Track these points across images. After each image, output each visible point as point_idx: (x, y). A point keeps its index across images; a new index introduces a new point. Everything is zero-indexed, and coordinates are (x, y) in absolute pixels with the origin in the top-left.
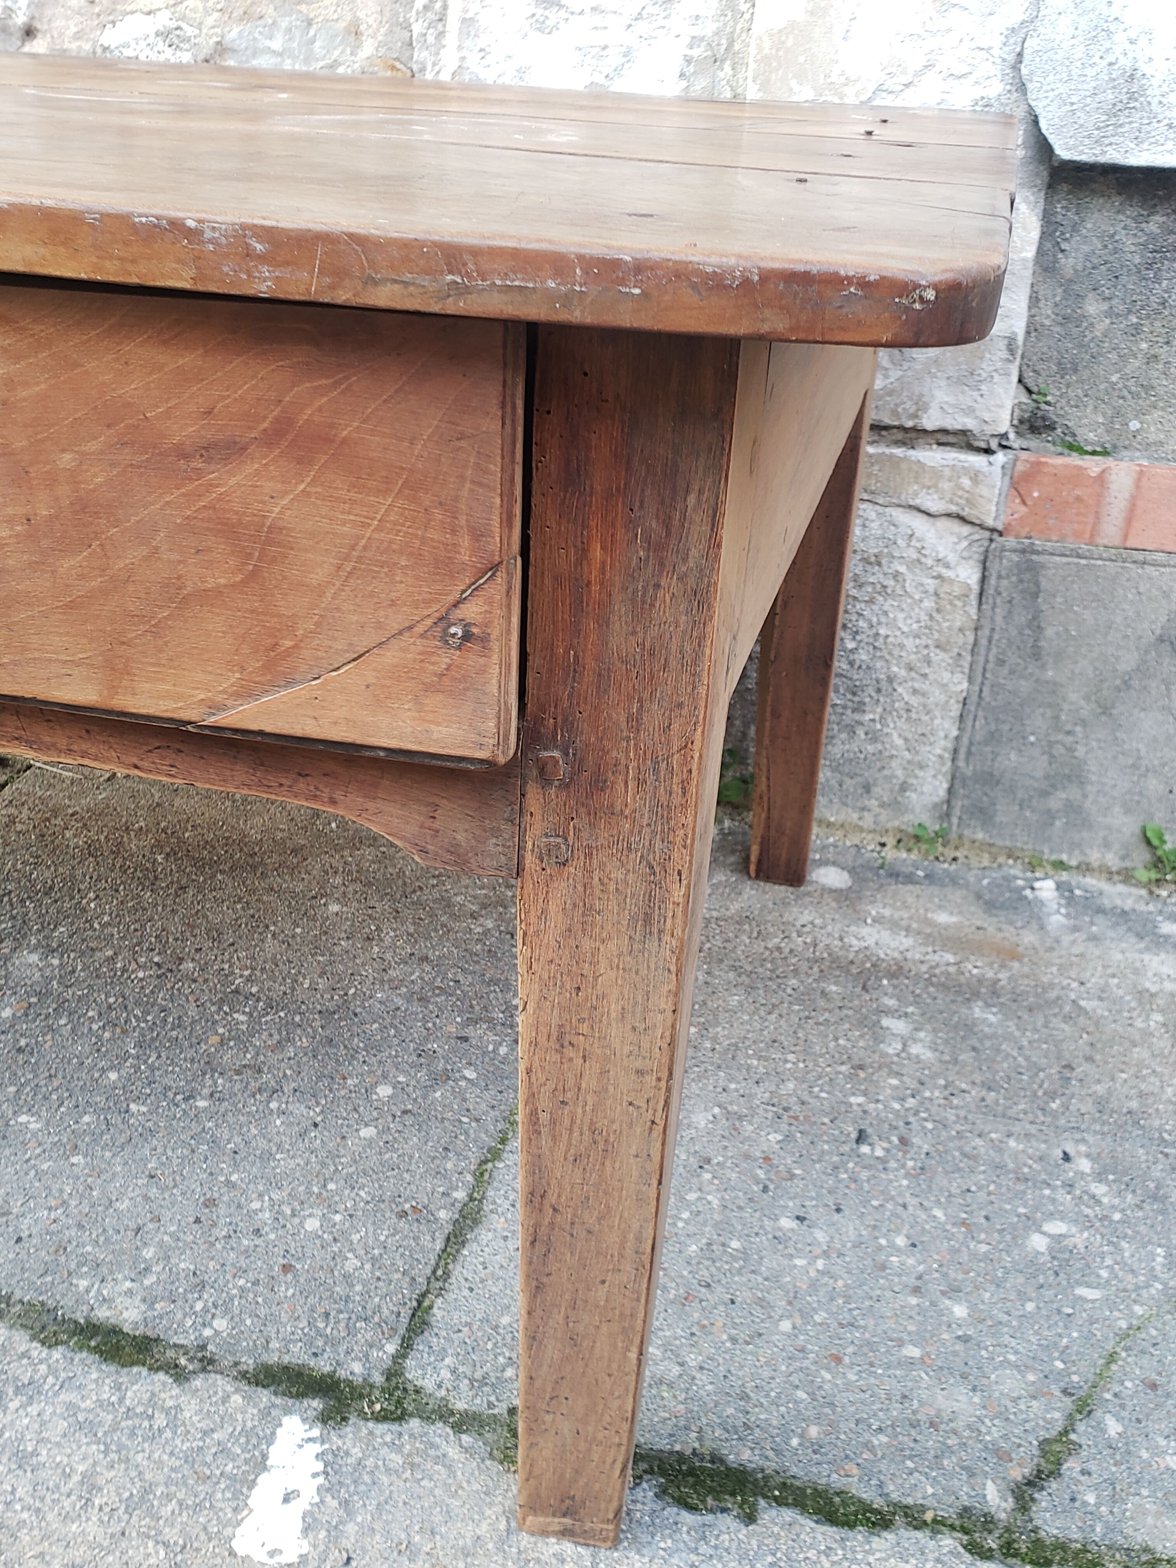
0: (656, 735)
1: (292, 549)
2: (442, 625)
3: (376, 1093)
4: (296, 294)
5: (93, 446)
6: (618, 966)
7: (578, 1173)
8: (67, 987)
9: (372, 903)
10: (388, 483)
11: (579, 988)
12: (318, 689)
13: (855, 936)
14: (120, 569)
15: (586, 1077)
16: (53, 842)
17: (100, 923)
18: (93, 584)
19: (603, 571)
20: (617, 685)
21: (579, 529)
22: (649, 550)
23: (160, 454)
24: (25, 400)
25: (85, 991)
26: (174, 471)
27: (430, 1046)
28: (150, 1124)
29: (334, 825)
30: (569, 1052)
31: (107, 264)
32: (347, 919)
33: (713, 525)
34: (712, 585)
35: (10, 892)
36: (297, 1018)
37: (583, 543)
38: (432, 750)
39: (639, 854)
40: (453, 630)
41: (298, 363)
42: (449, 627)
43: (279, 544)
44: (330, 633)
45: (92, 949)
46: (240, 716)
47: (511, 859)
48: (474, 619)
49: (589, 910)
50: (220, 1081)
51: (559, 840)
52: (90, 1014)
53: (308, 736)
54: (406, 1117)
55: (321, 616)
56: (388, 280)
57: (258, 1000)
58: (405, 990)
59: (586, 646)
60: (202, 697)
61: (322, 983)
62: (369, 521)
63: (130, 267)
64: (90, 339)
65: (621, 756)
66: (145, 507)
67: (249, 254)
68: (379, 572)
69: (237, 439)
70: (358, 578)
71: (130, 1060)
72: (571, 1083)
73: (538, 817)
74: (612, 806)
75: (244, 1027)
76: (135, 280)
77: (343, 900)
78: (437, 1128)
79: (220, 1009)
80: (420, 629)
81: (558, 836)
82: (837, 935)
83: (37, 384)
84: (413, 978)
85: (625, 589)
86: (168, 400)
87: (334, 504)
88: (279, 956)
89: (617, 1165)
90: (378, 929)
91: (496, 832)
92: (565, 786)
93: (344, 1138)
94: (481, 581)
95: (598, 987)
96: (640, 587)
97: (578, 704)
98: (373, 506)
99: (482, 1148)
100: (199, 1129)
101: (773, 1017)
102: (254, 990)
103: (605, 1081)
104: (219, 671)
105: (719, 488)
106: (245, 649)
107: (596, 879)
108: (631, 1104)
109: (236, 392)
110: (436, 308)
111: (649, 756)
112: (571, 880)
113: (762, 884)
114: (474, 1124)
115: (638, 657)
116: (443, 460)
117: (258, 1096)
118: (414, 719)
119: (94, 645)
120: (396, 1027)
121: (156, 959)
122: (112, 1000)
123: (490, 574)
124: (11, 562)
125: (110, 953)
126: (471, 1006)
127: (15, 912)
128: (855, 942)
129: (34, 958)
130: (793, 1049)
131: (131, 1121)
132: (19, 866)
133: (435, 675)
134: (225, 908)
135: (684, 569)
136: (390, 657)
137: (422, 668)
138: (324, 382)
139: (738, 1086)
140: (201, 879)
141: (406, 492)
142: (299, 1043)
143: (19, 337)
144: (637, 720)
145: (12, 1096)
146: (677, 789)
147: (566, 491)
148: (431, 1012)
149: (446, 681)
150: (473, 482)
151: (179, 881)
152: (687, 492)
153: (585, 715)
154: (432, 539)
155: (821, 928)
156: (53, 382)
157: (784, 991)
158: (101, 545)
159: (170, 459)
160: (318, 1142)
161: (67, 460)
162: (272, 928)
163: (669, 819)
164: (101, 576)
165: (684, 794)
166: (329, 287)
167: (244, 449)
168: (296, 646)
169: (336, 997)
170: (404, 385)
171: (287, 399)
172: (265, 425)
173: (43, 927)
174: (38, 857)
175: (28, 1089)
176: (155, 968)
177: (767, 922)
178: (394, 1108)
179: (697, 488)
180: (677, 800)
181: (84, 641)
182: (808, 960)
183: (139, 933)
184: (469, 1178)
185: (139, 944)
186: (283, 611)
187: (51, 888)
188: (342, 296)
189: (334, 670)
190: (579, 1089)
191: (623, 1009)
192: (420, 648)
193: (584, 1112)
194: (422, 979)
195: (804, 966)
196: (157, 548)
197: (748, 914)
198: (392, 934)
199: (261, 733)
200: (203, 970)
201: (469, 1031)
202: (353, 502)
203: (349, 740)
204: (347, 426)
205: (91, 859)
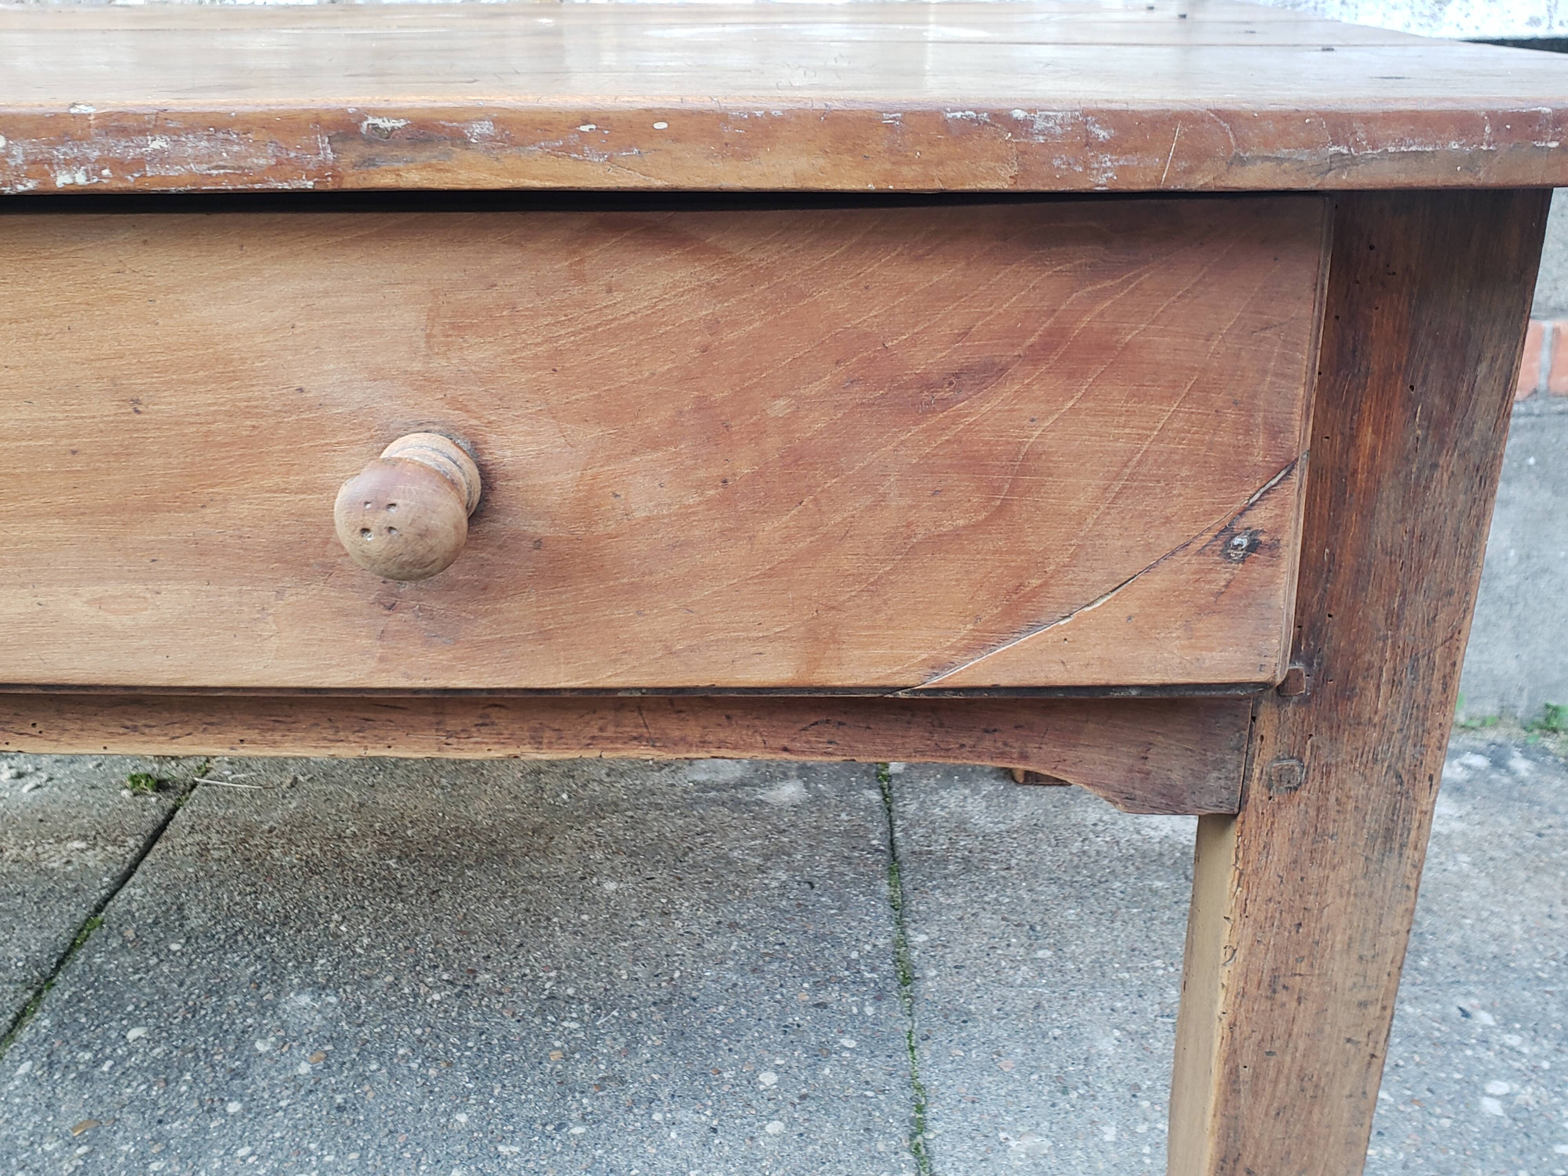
0: (1419, 629)
1: (1051, 475)
2: (1224, 537)
3: (760, 1082)
4: (1141, 182)
5: (816, 388)
6: (1349, 892)
7: (1280, 1127)
8: (359, 1025)
9: (649, 874)
10: (1174, 387)
11: (1300, 924)
12: (1069, 629)
13: (1149, 827)
14: (835, 525)
15: (1298, 1022)
16: (262, 864)
17: (361, 947)
18: (801, 545)
19: (1373, 457)
20: (1378, 580)
21: (1349, 413)
22: (1428, 428)
23: (899, 387)
24: (732, 343)
25: (384, 1027)
26: (913, 405)
27: (790, 1020)
28: (531, 1165)
29: (565, 796)
30: (1282, 996)
31: (905, 170)
32: (630, 895)
33: (1505, 394)
34: (1497, 457)
35: (241, 929)
36: (634, 1015)
37: (1352, 429)
38: (1201, 680)
39: (1386, 764)
40: (1237, 541)
41: (1080, 265)
42: (1232, 538)
43: (1036, 472)
44: (1088, 564)
45: (368, 978)
46: (971, 672)
47: (1234, 792)
48: (1262, 525)
49: (1320, 835)
50: (585, 1101)
51: (1294, 762)
52: (401, 1051)
53: (1052, 684)
54: (806, 1103)
55: (1079, 545)
56: (1258, 157)
57: (581, 1002)
58: (732, 963)
59: (1344, 541)
60: (925, 656)
61: (641, 972)
62: (1148, 432)
63: (934, 172)
64: (823, 264)
65: (1376, 660)
66: (874, 450)
67: (1089, 142)
68: (1154, 488)
69: (997, 360)
70: (1127, 498)
71: (473, 1096)
72: (1281, 1029)
73: (1269, 740)
74: (1359, 715)
75: (581, 1035)
76: (938, 185)
77: (615, 875)
78: (845, 1108)
79: (544, 1019)
80: (1197, 545)
81: (1292, 758)
82: (1131, 829)
83: (750, 323)
84: (733, 948)
85: (1396, 473)
86: (914, 325)
87: (1107, 419)
88: (579, 950)
89: (1326, 1110)
90: (670, 901)
91: (1218, 765)
92: (1306, 701)
93: (752, 1138)
94: (1273, 482)
95: (1324, 919)
96: (1414, 470)
97: (1330, 607)
98: (1155, 414)
99: (903, 1121)
100: (589, 1160)
101: (1118, 924)
102: (571, 991)
103: (1322, 1021)
104: (948, 625)
105: (1514, 353)
106: (983, 596)
107: (1332, 800)
108: (1349, 1040)
109: (1000, 306)
110: (1312, 184)
111: (1407, 654)
112: (1302, 805)
113: (1032, 788)
114: (882, 1097)
115: (1405, 547)
116: (1243, 353)
117: (636, 1110)
118: (1183, 647)
119: (795, 615)
120: (744, 1006)
121: (445, 977)
122: (418, 1031)
123: (1283, 473)
124: (697, 533)
125: (390, 979)
126: (811, 969)
127: (258, 950)
128: (1152, 833)
129: (305, 1000)
130: (1155, 954)
131: (509, 1166)
132: (238, 899)
133: (1212, 594)
134: (493, 907)
135: (1467, 444)
136: (1158, 581)
137: (1196, 588)
138: (1108, 283)
139: (1124, 1004)
140: (450, 879)
141: (1195, 395)
142: (649, 1042)
143: (731, 270)
144: (1398, 616)
145: (356, 1163)
146: (1437, 686)
147: (1338, 375)
148: (773, 982)
149: (1224, 600)
150: (1276, 374)
151: (427, 886)
152: (1479, 360)
153: (1336, 618)
154: (1221, 444)
155: (1113, 824)
156: (770, 318)
157: (1113, 895)
158: (815, 500)
159: (910, 392)
160: (727, 1148)
161: (780, 407)
162: (555, 920)
163: (1425, 719)
164: (812, 535)
165: (1445, 690)
166: (1184, 172)
167: (1003, 370)
168: (1045, 584)
169: (664, 984)
170: (1204, 277)
171: (1063, 307)
172: (1032, 340)
173: (299, 963)
174: (254, 884)
175: (372, 1153)
176: (449, 987)
177: (1058, 827)
178: (788, 1095)
179: (1489, 355)
180: (1436, 698)
181: (784, 612)
182: (1118, 859)
183: (412, 951)
184: (908, 1156)
185: (417, 963)
186: (1034, 546)
187: (286, 917)
188: (1200, 181)
189: (1088, 605)
190: (1290, 1035)
191: (1350, 938)
192: (1196, 566)
193: (1293, 1060)
194: (743, 947)
195: (1118, 867)
196: (884, 496)
197: (1035, 821)
198: (687, 904)
199: (995, 688)
200: (503, 980)
201: (822, 996)
202: (1130, 413)
203: (1103, 682)
204: (1132, 329)
205: (317, 877)
